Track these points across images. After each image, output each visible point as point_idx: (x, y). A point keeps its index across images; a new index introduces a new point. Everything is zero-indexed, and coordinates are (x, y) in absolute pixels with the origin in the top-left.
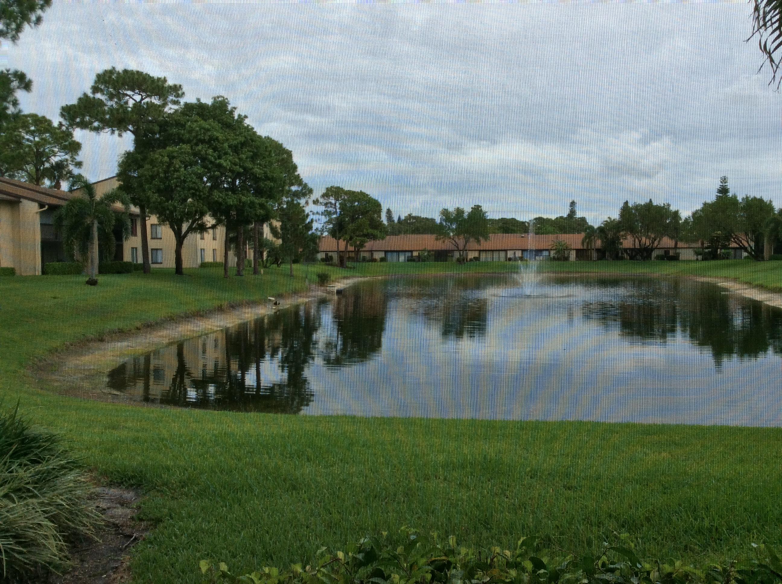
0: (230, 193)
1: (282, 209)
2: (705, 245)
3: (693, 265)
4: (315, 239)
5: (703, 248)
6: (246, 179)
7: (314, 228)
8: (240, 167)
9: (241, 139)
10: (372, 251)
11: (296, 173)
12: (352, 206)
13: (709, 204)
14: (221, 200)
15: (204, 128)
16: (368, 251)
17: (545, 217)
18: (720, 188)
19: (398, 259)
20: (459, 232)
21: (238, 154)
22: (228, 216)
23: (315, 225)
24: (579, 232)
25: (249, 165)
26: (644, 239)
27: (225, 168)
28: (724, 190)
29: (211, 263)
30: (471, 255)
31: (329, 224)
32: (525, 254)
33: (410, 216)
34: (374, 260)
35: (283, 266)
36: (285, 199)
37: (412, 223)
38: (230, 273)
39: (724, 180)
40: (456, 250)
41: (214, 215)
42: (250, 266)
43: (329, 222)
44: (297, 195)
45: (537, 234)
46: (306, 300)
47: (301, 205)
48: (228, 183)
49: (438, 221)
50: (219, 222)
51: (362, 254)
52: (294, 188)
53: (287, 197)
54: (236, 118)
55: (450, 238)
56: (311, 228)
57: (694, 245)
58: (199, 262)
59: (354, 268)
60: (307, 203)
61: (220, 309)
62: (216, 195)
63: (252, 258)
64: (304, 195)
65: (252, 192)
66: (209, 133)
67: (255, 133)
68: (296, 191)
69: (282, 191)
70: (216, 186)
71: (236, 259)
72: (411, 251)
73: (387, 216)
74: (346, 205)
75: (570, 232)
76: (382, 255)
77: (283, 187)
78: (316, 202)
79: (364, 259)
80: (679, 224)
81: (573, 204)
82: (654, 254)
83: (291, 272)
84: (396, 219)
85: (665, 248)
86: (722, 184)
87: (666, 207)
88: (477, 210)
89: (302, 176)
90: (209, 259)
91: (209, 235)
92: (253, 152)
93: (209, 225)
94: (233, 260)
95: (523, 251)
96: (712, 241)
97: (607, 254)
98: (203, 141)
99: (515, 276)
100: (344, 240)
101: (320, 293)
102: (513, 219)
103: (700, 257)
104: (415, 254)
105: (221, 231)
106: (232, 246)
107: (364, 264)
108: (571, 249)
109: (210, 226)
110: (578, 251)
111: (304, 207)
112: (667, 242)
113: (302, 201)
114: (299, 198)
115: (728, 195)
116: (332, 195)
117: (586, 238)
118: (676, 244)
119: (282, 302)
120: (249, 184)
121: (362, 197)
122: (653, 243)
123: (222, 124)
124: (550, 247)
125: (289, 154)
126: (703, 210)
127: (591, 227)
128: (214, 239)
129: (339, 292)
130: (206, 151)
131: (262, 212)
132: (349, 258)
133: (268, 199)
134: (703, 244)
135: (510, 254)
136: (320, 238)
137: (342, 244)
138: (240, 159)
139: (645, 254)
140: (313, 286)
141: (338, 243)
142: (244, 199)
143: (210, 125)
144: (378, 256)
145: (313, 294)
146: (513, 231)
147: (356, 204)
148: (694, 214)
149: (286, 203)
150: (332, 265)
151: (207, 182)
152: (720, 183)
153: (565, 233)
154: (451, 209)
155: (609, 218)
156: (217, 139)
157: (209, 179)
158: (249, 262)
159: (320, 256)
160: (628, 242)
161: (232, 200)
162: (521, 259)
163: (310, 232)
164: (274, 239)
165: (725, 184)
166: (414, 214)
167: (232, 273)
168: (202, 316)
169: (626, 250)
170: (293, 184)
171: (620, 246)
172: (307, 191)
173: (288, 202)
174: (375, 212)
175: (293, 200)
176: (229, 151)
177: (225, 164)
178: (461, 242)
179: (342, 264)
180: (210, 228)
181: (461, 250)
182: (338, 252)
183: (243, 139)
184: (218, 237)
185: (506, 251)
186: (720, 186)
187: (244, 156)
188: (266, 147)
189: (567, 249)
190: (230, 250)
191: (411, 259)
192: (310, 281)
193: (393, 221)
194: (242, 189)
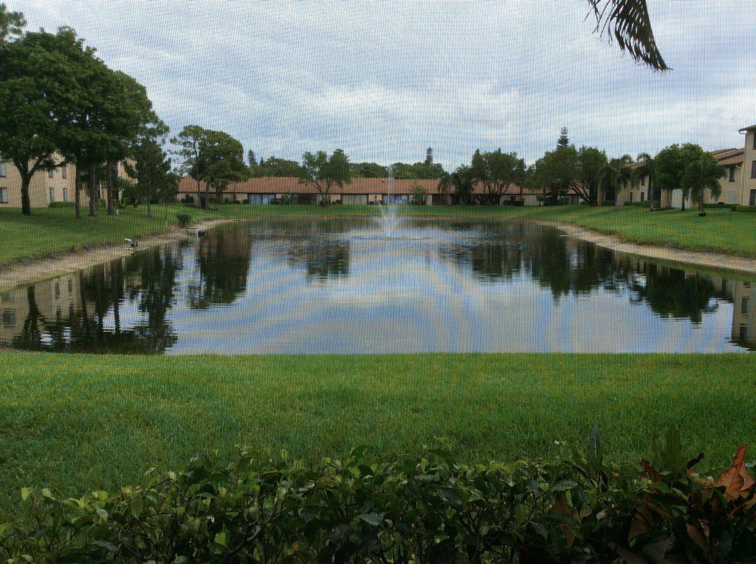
0: (79, 129)
1: (137, 147)
2: (547, 192)
3: (535, 210)
4: (173, 179)
5: (545, 194)
6: (97, 114)
7: (172, 168)
8: (91, 102)
9: (90, 72)
10: (235, 193)
11: (152, 110)
12: (212, 146)
13: (551, 153)
14: (69, 136)
15: (48, 60)
16: (230, 193)
17: (404, 162)
18: (561, 138)
19: (262, 202)
20: (322, 176)
21: (86, 88)
22: (78, 153)
23: (173, 165)
24: (435, 178)
25: (99, 100)
26: (493, 185)
27: (73, 103)
28: (564, 141)
29: (61, 203)
30: (334, 198)
31: (189, 164)
32: (385, 198)
33: (273, 159)
34: (238, 202)
35: (140, 207)
36: (139, 136)
37: (274, 166)
38: (82, 214)
39: (564, 131)
40: (319, 194)
41: (63, 153)
42: (104, 206)
43: (189, 162)
44: (152, 132)
45: (396, 178)
46: (166, 242)
47: (158, 144)
48: (77, 118)
49: (301, 165)
50: (68, 160)
51: (225, 196)
52: (149, 126)
53: (141, 135)
54: (84, 50)
55: (312, 181)
56: (169, 168)
57: (536, 192)
58: (49, 202)
59: (217, 210)
60: (164, 141)
61: (72, 251)
62: (64, 131)
63: (106, 197)
64: (160, 133)
65: (104, 128)
66: (56, 65)
67: (105, 67)
68: (151, 129)
69: (137, 128)
70: (64, 121)
71: (89, 199)
72: (275, 194)
73: (249, 158)
74: (205, 145)
75: (426, 178)
76: (245, 197)
77: (137, 124)
78: (173, 141)
79: (227, 202)
80: (524, 171)
81: (430, 150)
82: (502, 199)
83: (149, 213)
84: (258, 161)
85: (511, 194)
86: (562, 135)
87: (512, 155)
88: (339, 154)
89: (157, 113)
90: (59, 198)
91: (58, 173)
92: (103, 86)
93: (57, 163)
94: (85, 199)
95: (384, 195)
96: (552, 187)
97: (461, 199)
98: (48, 74)
99: (375, 219)
100: (206, 181)
101: (181, 234)
102: (374, 164)
103: (542, 203)
104: (279, 196)
105: (71, 169)
106: (84, 185)
107: (228, 206)
108: (428, 194)
109: (60, 163)
110: (434, 196)
111: (160, 145)
112: (513, 189)
113: (158, 140)
114: (155, 136)
115: (568, 146)
116: (190, 134)
117: (441, 183)
118: (521, 190)
119: (140, 243)
120: (100, 120)
121: (221, 137)
122: (501, 190)
123: (69, 56)
124: (408, 192)
125: (143, 90)
126: (545, 159)
127: (446, 174)
128: (64, 177)
129: (201, 234)
130: (51, 84)
131: (115, 149)
132: (211, 200)
133: (122, 137)
134: (544, 190)
135: (371, 198)
136: (179, 178)
137: (203, 186)
138: (90, 94)
139: (494, 200)
140: (173, 228)
141: (199, 184)
142: (95, 136)
143: (55, 56)
144: (241, 198)
145: (174, 235)
146: (374, 176)
147: (217, 144)
148: (538, 163)
149: (141, 141)
150: (193, 206)
151: (54, 117)
152: (561, 134)
153: (423, 178)
154: (314, 152)
155: (462, 165)
156: (64, 71)
157: (56, 114)
158: (103, 201)
159: (180, 197)
160: (479, 188)
161: (81, 136)
162: (382, 202)
163: (168, 172)
164: (130, 179)
165: (565, 135)
166: (276, 157)
167: (85, 213)
168: (52, 258)
169: (477, 195)
170: (148, 121)
171: (473, 192)
172: (163, 129)
173: (143, 140)
174: (236, 153)
175: (148, 138)
176: (77, 85)
177: (73, 98)
178: (324, 185)
179: (203, 205)
180: (58, 166)
181: (324, 194)
182: (200, 193)
183: (92, 73)
184: (68, 177)
185: (367, 195)
186: (561, 137)
187: (93, 91)
188: (118, 82)
189: (424, 193)
190: (81, 189)
191: (274, 202)
192: (170, 223)
193: (256, 163)
194: (92, 127)
